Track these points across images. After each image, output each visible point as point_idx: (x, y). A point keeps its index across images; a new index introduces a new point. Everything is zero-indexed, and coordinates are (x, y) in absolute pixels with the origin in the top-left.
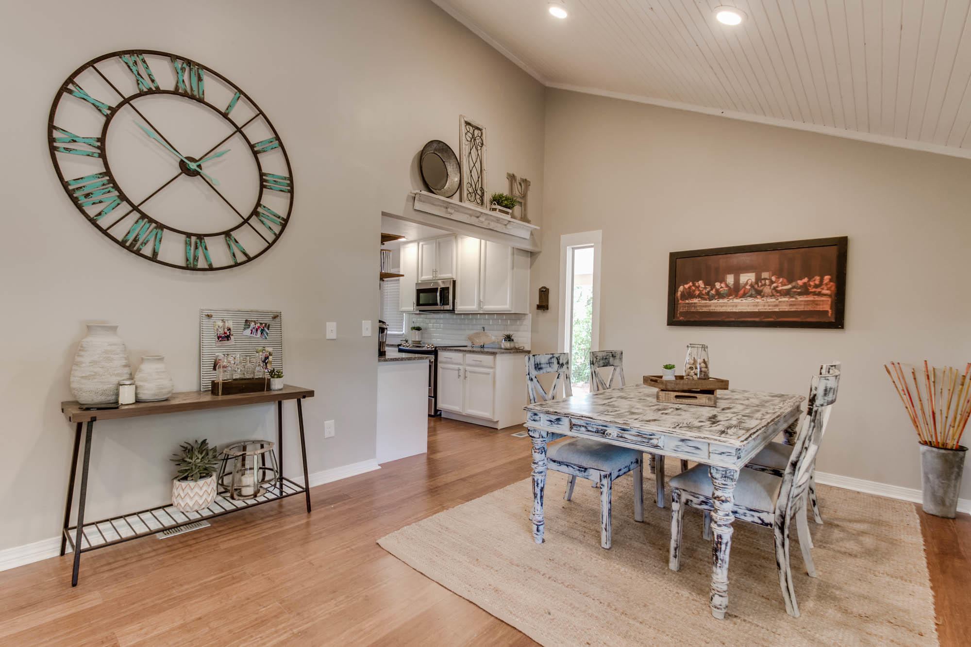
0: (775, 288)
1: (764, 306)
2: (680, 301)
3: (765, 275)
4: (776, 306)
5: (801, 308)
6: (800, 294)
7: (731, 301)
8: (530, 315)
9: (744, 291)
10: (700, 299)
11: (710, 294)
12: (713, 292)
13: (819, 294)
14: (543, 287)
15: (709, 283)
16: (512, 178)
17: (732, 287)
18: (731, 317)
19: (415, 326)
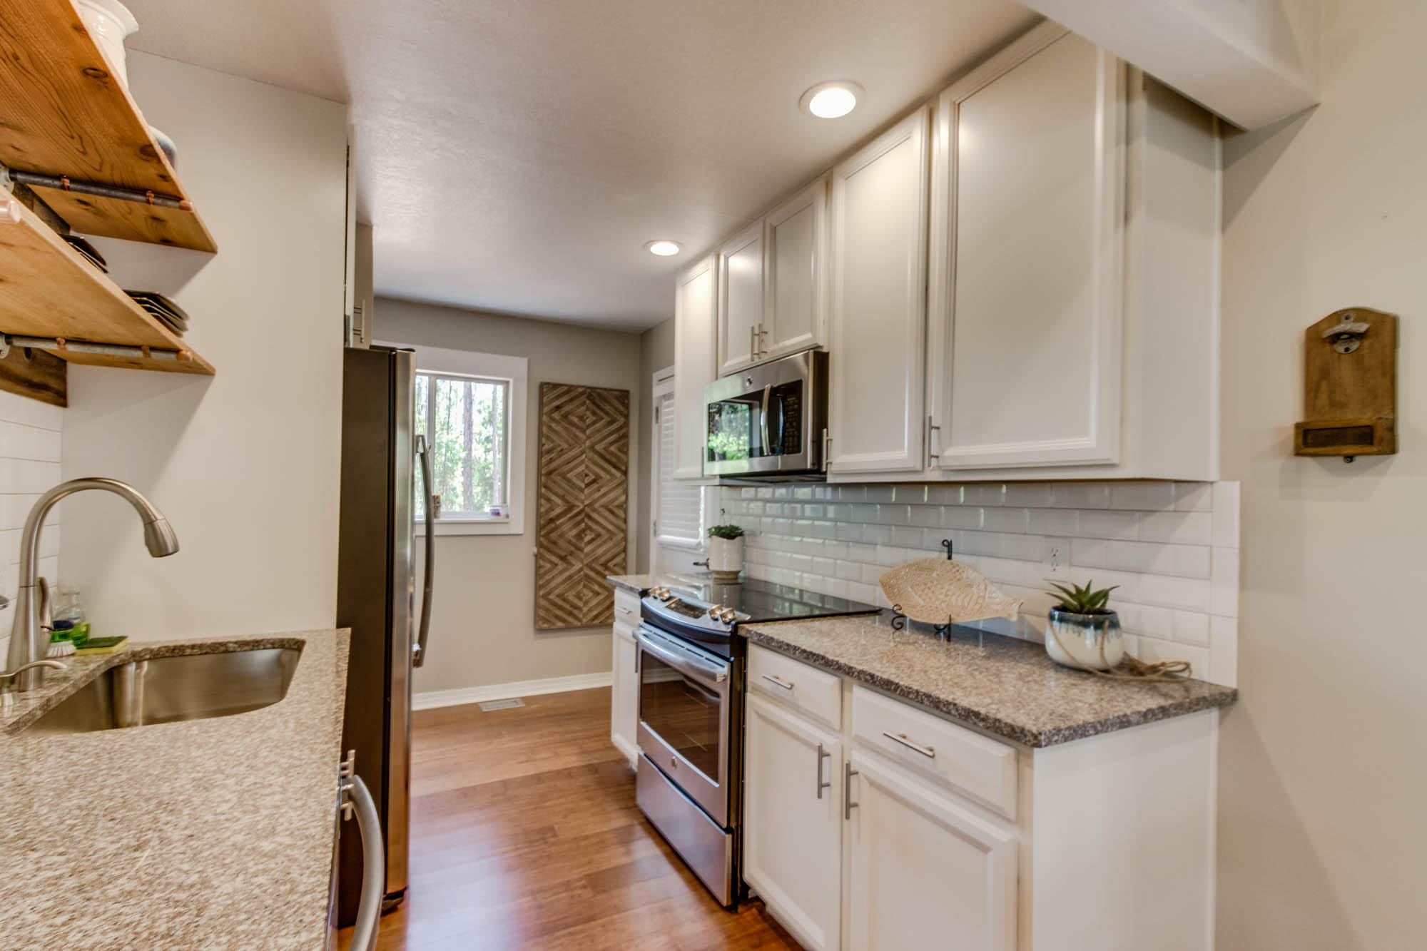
14: (1337, 317)
19: (726, 522)
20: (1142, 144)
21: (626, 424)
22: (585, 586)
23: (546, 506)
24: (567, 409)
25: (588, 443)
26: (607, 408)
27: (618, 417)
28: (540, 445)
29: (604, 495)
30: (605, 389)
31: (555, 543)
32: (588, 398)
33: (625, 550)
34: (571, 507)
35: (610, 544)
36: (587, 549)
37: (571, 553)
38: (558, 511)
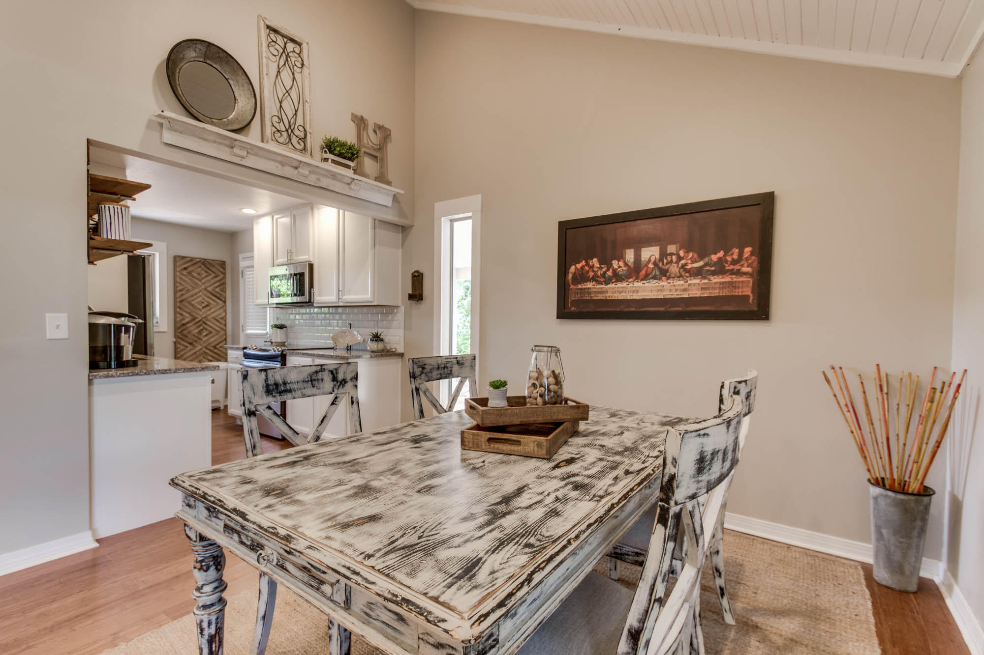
0: (683, 266)
1: (671, 290)
2: (572, 286)
3: (671, 249)
4: (685, 290)
5: (716, 293)
6: (714, 273)
7: (631, 285)
8: (403, 308)
9: (647, 271)
10: (594, 283)
11: (607, 275)
12: (610, 273)
13: (738, 273)
14: (416, 271)
15: (606, 261)
16: (360, 122)
17: (632, 266)
18: (631, 307)
19: (279, 323)
20: (377, 230)
21: (224, 278)
22: (203, 357)
23: (179, 318)
24: (191, 269)
25: (203, 287)
26: (213, 269)
27: (220, 274)
28: (175, 287)
29: (213, 313)
30: (212, 260)
31: (186, 336)
32: (203, 264)
33: (225, 340)
34: (194, 318)
35: (217, 337)
36: (204, 339)
37: (196, 341)
38: (187, 320)
